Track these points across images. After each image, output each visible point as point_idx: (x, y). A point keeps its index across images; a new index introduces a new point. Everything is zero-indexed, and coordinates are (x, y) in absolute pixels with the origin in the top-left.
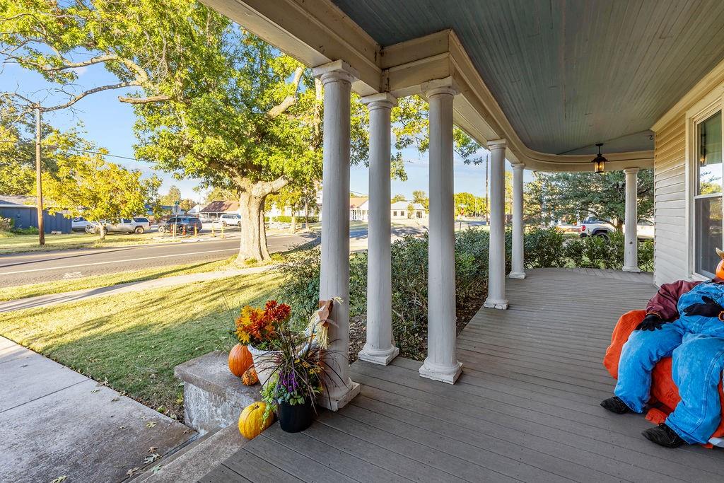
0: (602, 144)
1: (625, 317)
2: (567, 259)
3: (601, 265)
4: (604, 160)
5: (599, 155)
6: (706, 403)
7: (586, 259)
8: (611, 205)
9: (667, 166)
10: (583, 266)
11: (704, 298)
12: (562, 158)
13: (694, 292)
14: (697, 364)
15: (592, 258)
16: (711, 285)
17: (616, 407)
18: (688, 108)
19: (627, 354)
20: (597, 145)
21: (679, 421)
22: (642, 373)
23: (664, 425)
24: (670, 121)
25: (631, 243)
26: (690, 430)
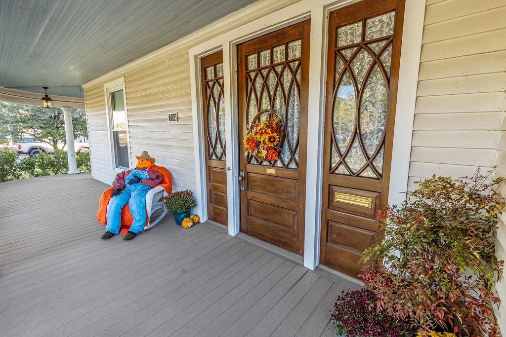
0: (47, 88)
1: (105, 193)
2: (23, 173)
3: (50, 172)
4: (50, 100)
5: (46, 96)
6: (142, 215)
7: (38, 170)
8: (49, 130)
9: (94, 111)
10: (37, 176)
11: (135, 176)
12: (10, 91)
13: (130, 174)
14: (138, 202)
15: (43, 168)
16: (136, 170)
17: (109, 236)
18: (106, 82)
19: (110, 210)
20: (44, 88)
21: (135, 227)
22: (118, 214)
23: (129, 232)
24: (95, 86)
25: (72, 156)
26: (138, 228)
